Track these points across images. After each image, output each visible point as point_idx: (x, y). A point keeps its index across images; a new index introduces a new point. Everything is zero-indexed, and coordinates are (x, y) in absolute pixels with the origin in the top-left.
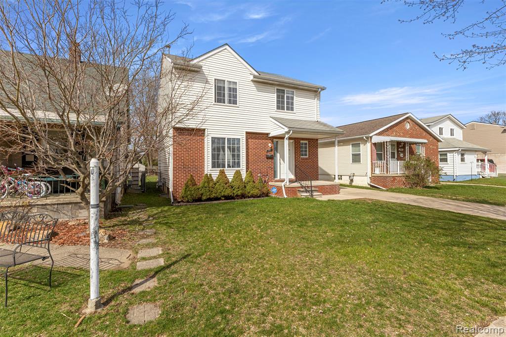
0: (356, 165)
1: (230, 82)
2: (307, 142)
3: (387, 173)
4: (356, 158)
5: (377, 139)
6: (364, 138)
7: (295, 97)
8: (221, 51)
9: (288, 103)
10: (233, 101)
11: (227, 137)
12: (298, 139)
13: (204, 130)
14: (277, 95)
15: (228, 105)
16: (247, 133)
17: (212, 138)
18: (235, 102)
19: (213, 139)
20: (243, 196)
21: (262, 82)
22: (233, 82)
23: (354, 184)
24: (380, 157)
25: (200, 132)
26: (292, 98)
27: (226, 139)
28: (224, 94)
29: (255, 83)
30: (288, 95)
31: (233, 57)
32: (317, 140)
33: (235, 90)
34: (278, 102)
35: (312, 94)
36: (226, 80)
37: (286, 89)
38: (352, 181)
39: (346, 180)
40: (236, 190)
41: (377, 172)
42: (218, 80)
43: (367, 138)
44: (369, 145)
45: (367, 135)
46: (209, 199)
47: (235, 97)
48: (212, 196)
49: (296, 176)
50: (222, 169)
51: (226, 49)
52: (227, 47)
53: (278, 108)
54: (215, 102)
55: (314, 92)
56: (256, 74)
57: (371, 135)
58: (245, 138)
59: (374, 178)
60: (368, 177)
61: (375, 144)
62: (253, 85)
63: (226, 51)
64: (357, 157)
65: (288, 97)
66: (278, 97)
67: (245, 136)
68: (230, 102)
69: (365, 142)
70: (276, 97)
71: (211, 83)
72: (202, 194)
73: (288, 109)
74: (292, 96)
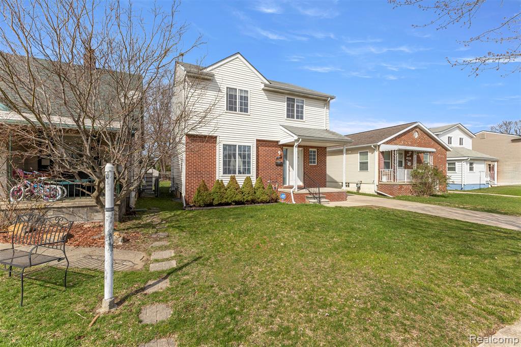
0: (364, 173)
1: (241, 91)
2: (316, 150)
3: (394, 181)
4: (364, 166)
5: (384, 148)
6: (372, 146)
7: (304, 106)
8: (233, 60)
9: (297, 112)
10: (244, 109)
11: (238, 144)
12: (306, 146)
13: (216, 137)
14: (287, 104)
15: (239, 113)
16: (258, 141)
17: (224, 145)
18: (246, 111)
19: (225, 147)
20: (253, 202)
21: (272, 91)
22: (244, 91)
23: (360, 191)
24: (387, 165)
25: (212, 139)
26: (302, 107)
27: (237, 146)
28: (236, 102)
29: (266, 92)
30: (298, 104)
31: (244, 65)
32: (326, 148)
33: (246, 98)
34: (288, 110)
35: (322, 103)
36: (238, 88)
37: (296, 98)
38: (359, 188)
39: (353, 188)
40: (246, 196)
41: (385, 179)
42: (230, 88)
43: (375, 146)
44: (376, 153)
45: (375, 144)
46: (220, 204)
47: (246, 105)
48: (223, 201)
49: (304, 183)
50: (232, 175)
51: (237, 58)
52: (239, 56)
53: (288, 116)
54: (227, 110)
55: (324, 100)
56: (267, 83)
57: (379, 144)
58: (255, 146)
59: (381, 186)
60: (376, 185)
61: (383, 153)
62: (264, 94)
63: (238, 59)
64: (365, 164)
65: (298, 106)
66: (288, 105)
67: (255, 144)
68: (241, 111)
69: (373, 150)
70: (286, 105)
71: (223, 91)
72: (213, 199)
73: (298, 118)
74: (302, 104)
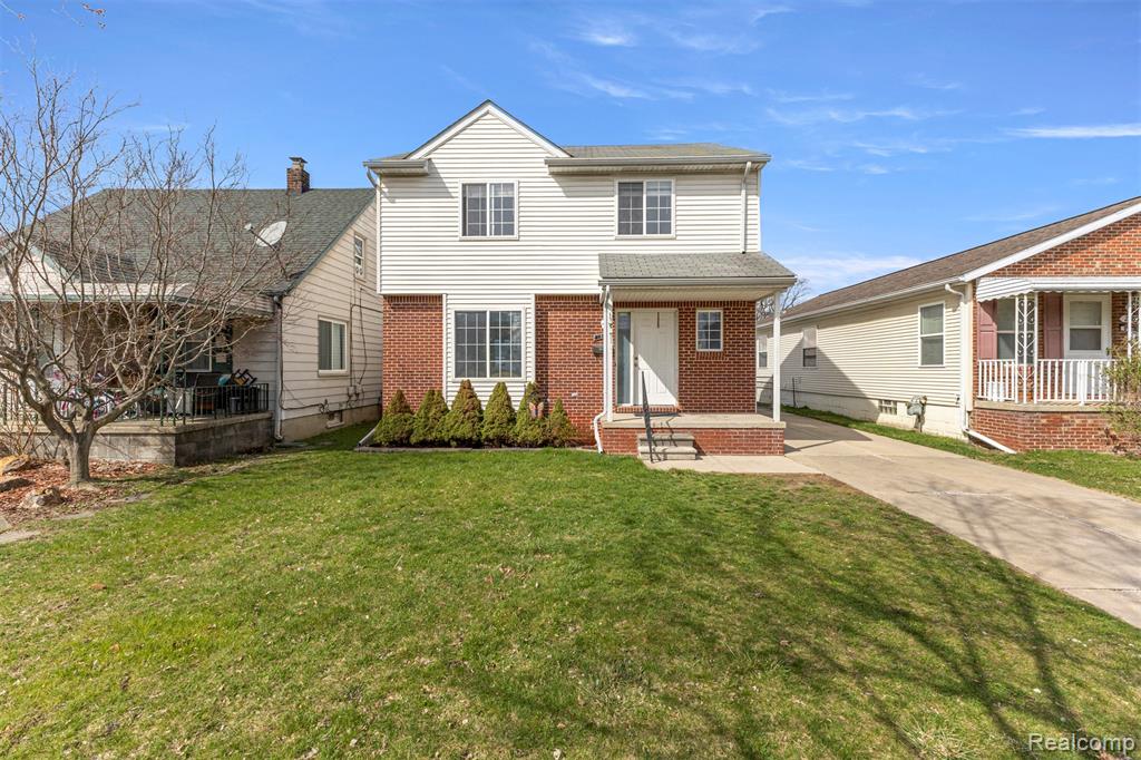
0: (932, 372)
1: (497, 186)
2: (720, 311)
3: (1021, 399)
4: (932, 351)
5: (990, 290)
6: (947, 287)
7: (673, 196)
8: (477, 120)
9: (651, 215)
10: (506, 227)
11: (489, 309)
12: (686, 303)
13: (439, 297)
14: (620, 198)
15: (494, 237)
16: (539, 298)
17: (456, 312)
18: (509, 230)
19: (459, 316)
20: (502, 441)
21: (576, 174)
22: (504, 185)
23: (927, 428)
24: (1005, 343)
25: (433, 302)
26: (666, 201)
27: (488, 314)
28: (484, 214)
29: (561, 179)
30: (653, 194)
31: (505, 127)
32: (752, 303)
33: (509, 202)
34: (623, 215)
35: (734, 180)
36: (488, 181)
37: (645, 181)
38: (920, 418)
40: (486, 427)
41: (995, 395)
42: (469, 185)
43: (962, 287)
44: (966, 309)
45: (953, 280)
46: (424, 444)
47: (510, 216)
48: (430, 438)
49: (680, 400)
50: (466, 379)
51: (487, 113)
52: (490, 107)
53: (623, 229)
54: (464, 234)
55: (739, 172)
56: (562, 155)
57: (968, 277)
58: (532, 311)
59: (982, 415)
60: (962, 410)
61: (985, 304)
62: (556, 184)
63: (488, 116)
64: (936, 346)
65: (652, 201)
66: (623, 203)
67: (533, 306)
68: (497, 232)
69: (955, 301)
70: (616, 203)
71: (453, 195)
72: (410, 432)
73: (652, 229)
74: (665, 194)
